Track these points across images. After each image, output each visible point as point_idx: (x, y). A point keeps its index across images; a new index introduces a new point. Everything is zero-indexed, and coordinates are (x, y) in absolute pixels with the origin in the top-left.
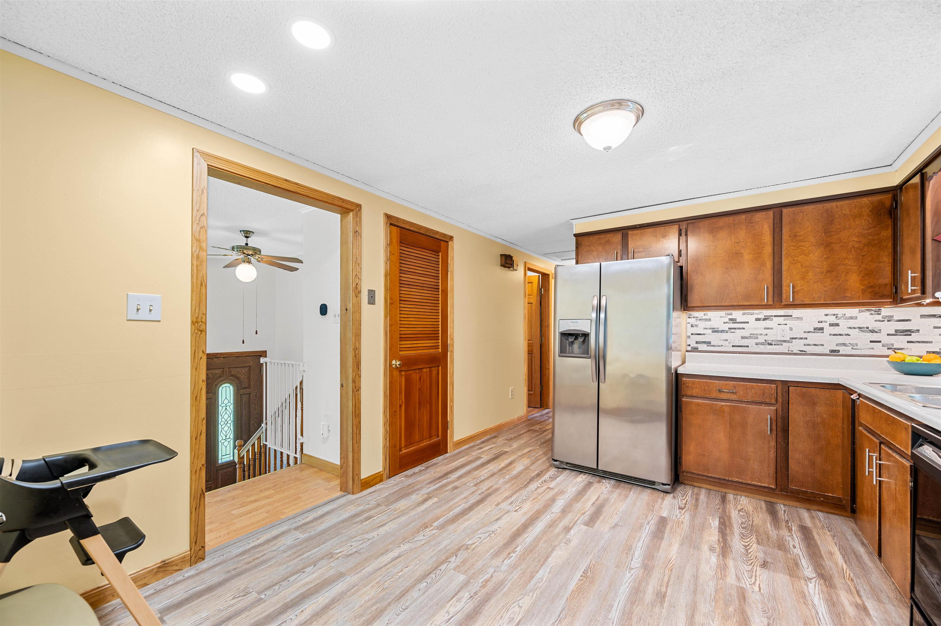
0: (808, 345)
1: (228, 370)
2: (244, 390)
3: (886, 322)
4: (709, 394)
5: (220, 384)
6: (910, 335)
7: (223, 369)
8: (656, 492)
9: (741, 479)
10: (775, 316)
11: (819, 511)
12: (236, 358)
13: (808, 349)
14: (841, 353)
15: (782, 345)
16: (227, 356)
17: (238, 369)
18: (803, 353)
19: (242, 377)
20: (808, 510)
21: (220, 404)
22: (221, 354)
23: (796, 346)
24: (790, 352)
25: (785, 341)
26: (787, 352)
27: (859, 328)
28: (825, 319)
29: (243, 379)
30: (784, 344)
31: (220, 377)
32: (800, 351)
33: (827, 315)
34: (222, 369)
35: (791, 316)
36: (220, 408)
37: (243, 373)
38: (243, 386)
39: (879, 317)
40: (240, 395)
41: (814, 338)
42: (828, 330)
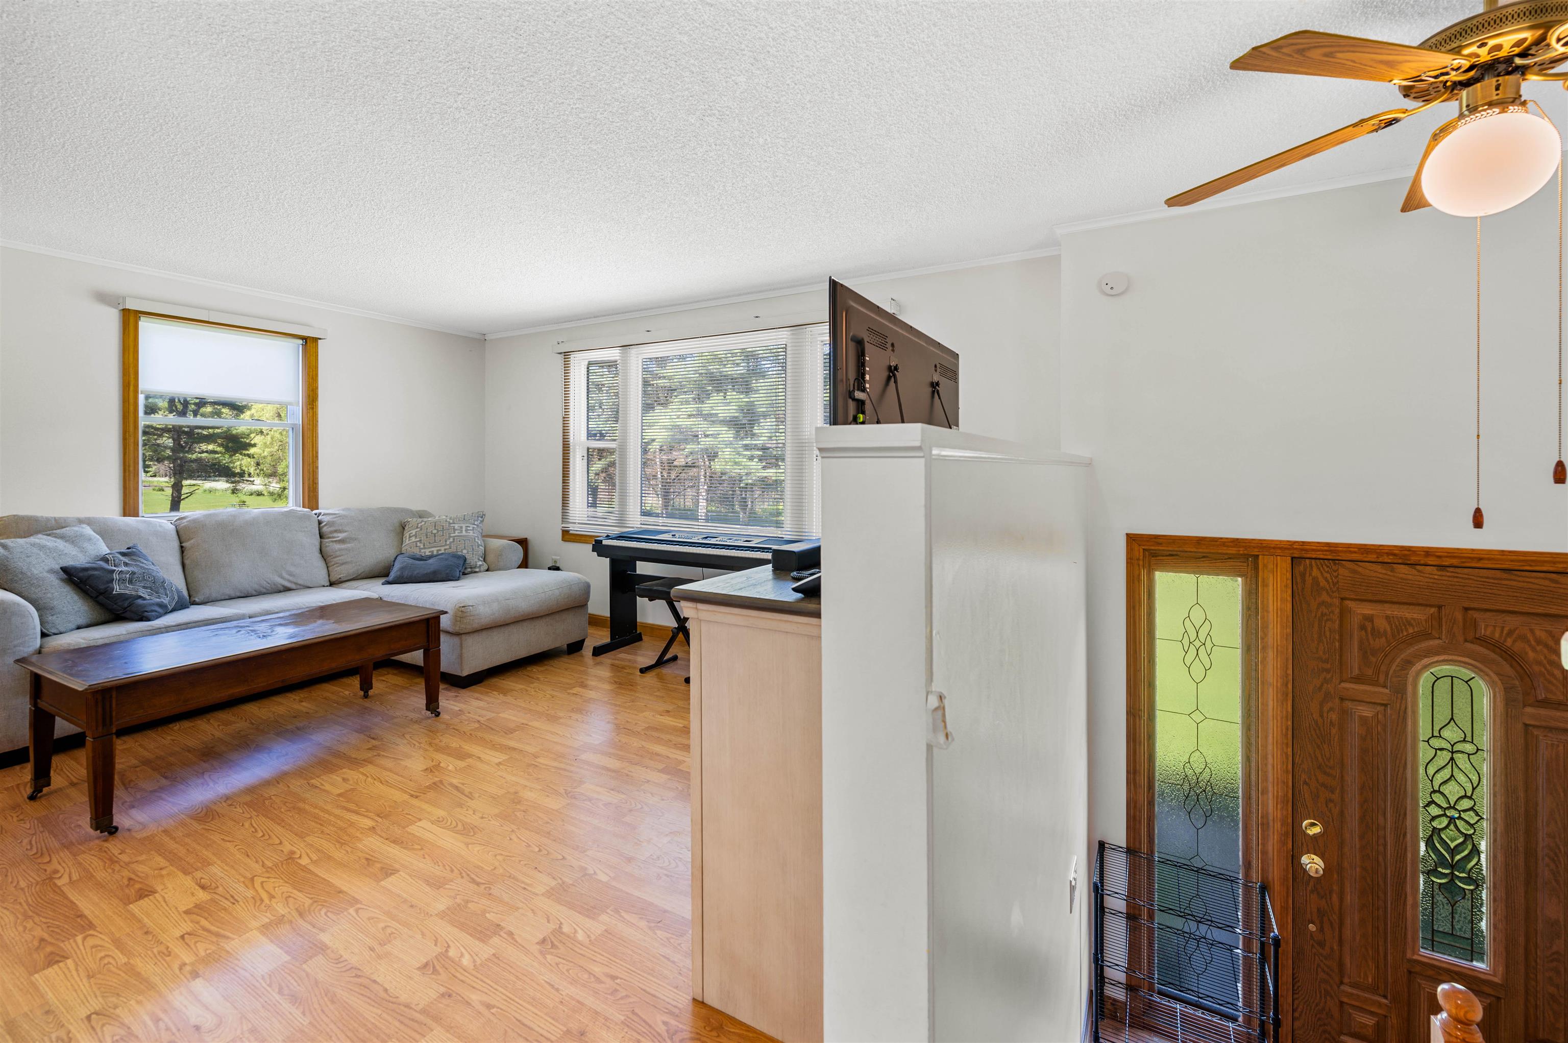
1: (1459, 616)
2: (1543, 712)
5: (1426, 661)
7: (1440, 607)
12: (1498, 574)
16: (1455, 562)
17: (1512, 622)
19: (1531, 655)
21: (1424, 731)
22: (1428, 552)
29: (1540, 663)
31: (1425, 635)
34: (1433, 610)
36: (1424, 753)
37: (1539, 642)
38: (1542, 695)
40: (1520, 726)
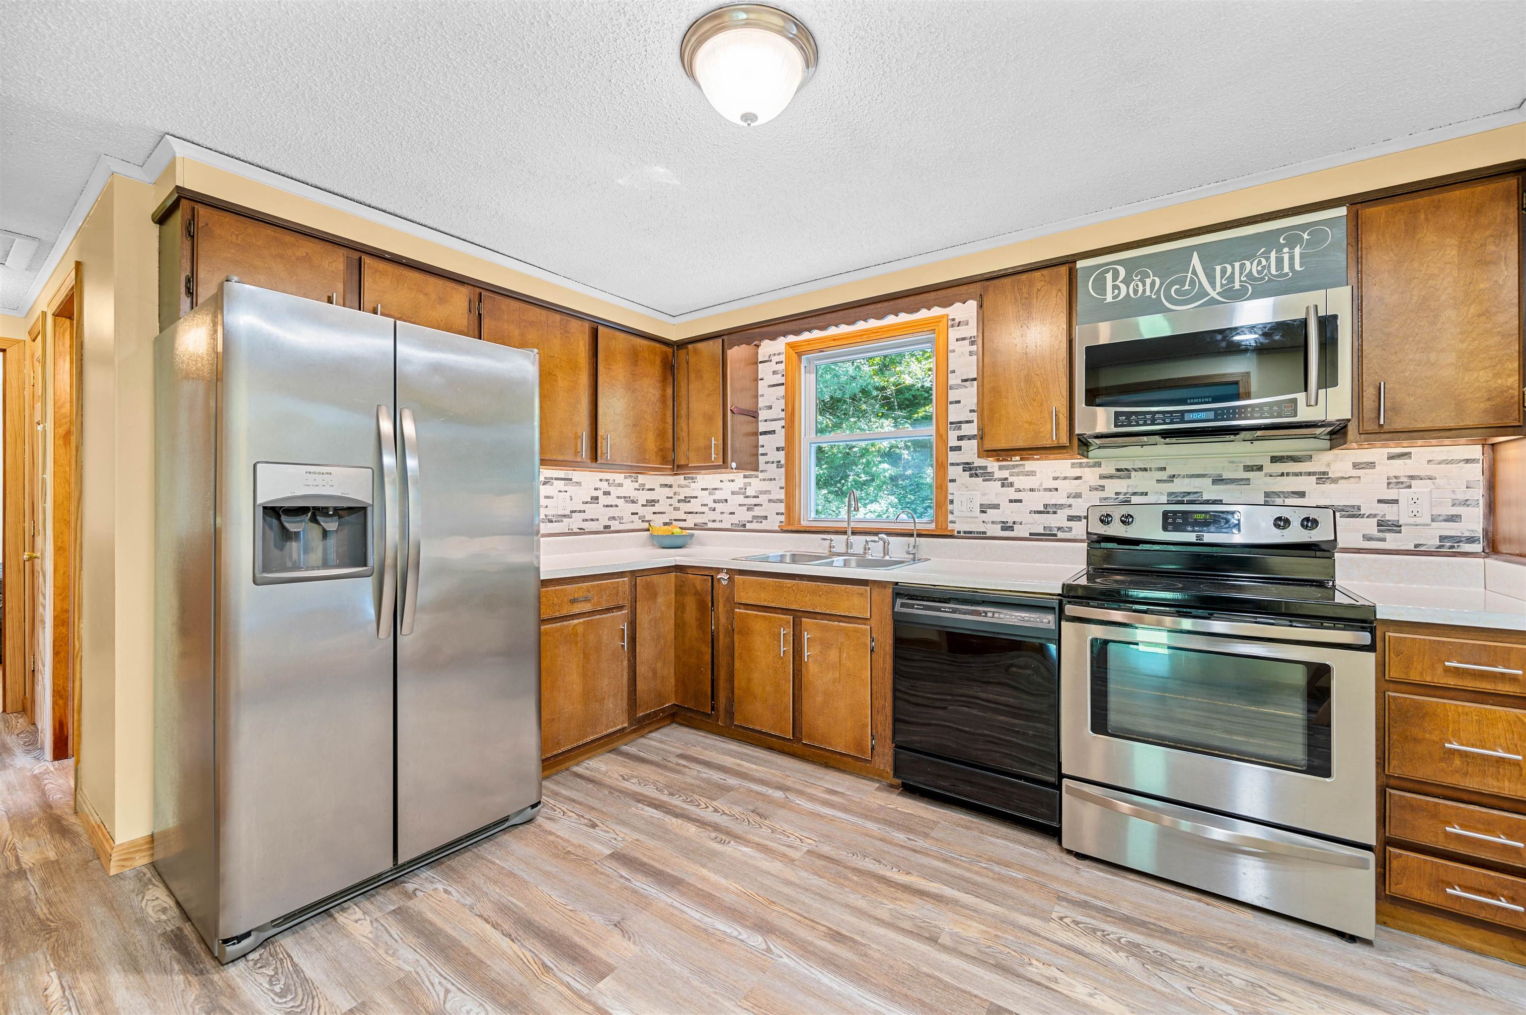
0: (586, 520)
3: (641, 491)
4: (559, 611)
6: (654, 505)
8: (516, 831)
9: (596, 733)
10: (557, 479)
11: (651, 732)
13: (585, 525)
14: (612, 529)
15: (562, 521)
18: (582, 532)
20: (643, 736)
23: (576, 522)
24: (570, 531)
25: (565, 516)
26: (567, 531)
27: (625, 497)
28: (600, 485)
30: (565, 520)
32: (580, 529)
33: (601, 480)
35: (571, 480)
39: (636, 485)
41: (592, 510)
42: (603, 500)
